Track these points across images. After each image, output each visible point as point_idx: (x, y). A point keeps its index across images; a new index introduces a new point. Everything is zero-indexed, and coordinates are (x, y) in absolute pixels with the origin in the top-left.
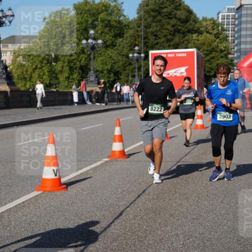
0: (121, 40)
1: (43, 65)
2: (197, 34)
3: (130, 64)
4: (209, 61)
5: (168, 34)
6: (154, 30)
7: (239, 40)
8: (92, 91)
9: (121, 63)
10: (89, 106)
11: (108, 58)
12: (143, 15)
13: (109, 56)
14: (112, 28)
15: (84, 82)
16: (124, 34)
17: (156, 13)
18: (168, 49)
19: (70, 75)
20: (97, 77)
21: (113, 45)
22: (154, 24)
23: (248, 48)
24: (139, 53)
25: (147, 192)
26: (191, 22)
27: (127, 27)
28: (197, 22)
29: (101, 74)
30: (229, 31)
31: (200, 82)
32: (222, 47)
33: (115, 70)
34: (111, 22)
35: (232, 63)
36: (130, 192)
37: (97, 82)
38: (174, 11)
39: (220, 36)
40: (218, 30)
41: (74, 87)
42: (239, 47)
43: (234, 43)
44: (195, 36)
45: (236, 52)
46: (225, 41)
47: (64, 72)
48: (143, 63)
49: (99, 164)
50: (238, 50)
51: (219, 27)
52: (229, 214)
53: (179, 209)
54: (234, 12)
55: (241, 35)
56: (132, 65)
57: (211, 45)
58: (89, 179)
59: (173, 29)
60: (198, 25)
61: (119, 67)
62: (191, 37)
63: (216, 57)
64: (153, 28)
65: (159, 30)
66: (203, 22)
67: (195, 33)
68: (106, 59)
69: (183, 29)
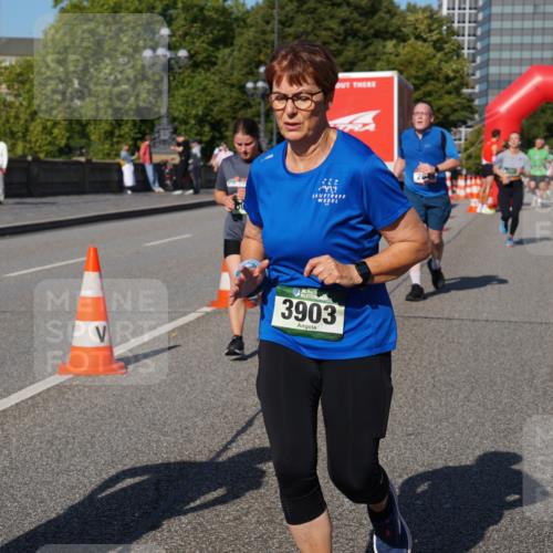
0: (227, 51)
2: (394, 42)
3: (248, 105)
5: (331, 41)
6: (301, 30)
7: (485, 56)
8: (165, 164)
9: (227, 103)
10: (159, 196)
11: (199, 90)
13: (201, 87)
14: (207, 26)
16: (233, 38)
19: (114, 128)
20: (174, 131)
21: (210, 63)
22: (300, 18)
23: (505, 75)
26: (381, 14)
27: (242, 24)
28: (395, 14)
29: (183, 127)
30: (463, 35)
32: (449, 69)
33: (213, 118)
34: (206, 13)
35: (470, 107)
39: (446, 46)
40: (440, 33)
42: (484, 71)
43: (474, 61)
44: (390, 44)
45: (480, 83)
46: (455, 58)
50: (482, 77)
51: (442, 26)
55: (489, 45)
56: (251, 106)
57: (424, 65)
59: (342, 28)
60: (396, 21)
61: (222, 112)
62: (381, 48)
63: (436, 92)
64: (299, 26)
65: (312, 31)
66: (409, 14)
67: (391, 39)
68: (194, 93)
69: (365, 28)
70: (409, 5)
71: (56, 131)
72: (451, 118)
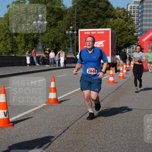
0: (61, 21)
1: (7, 38)
2: (113, 19)
3: (67, 38)
4: (120, 37)
5: (93, 18)
6: (84, 15)
7: (141, 23)
8: (40, 57)
9: (61, 37)
12: (76, 5)
13: (53, 33)
14: (55, 14)
15: (34, 50)
16: (63, 17)
17: (85, 4)
18: (93, 28)
19: (26, 45)
20: (43, 47)
21: (56, 25)
22: (83, 11)
23: (147, 29)
24: (73, 31)
25: (70, 128)
26: (109, 10)
27: (65, 13)
28: (113, 10)
29: (47, 45)
30: (135, 17)
31: (113, 51)
32: (129, 27)
33: (56, 42)
34: (54, 10)
35: (136, 39)
36: (58, 128)
37: (43, 50)
38: (97, 3)
39: (129, 20)
40: (127, 16)
41: (27, 53)
42: (141, 28)
43: (138, 25)
44: (111, 20)
45: (139, 31)
46: (132, 24)
47: (21, 43)
48: (75, 38)
49: (39, 108)
51: (128, 14)
52: (126, 145)
53: (91, 141)
54: (138, 4)
55: (143, 20)
56: (68, 39)
57: (122, 26)
58: (31, 119)
59: (96, 15)
60: (113, 13)
61: (59, 40)
62: (108, 21)
63: (126, 34)
64: (83, 14)
65: (87, 15)
66: (117, 10)
67: (112, 18)
68: (51, 34)
69: (104, 15)
70: (117, 7)
71: (8, 46)
72: (130, 42)
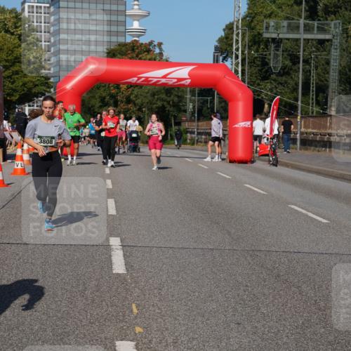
4: (10, 77)
35: (47, 83)
54: (48, 3)
72: (34, 91)
